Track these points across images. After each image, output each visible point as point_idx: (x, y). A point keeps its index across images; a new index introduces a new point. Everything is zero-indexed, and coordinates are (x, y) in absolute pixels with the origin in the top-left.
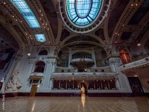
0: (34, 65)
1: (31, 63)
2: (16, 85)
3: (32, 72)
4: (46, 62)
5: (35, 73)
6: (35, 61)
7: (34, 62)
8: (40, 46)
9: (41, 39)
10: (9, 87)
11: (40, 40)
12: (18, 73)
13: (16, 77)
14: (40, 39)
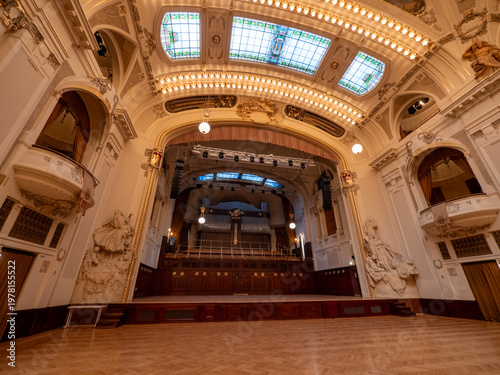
0: (408, 183)
1: (394, 183)
2: (394, 272)
3: (420, 210)
4: (456, 144)
5: (434, 208)
6: (403, 168)
7: (401, 174)
8: (382, 104)
9: (368, 78)
10: (376, 278)
11: (365, 86)
12: (375, 228)
13: (377, 243)
14: (361, 83)
